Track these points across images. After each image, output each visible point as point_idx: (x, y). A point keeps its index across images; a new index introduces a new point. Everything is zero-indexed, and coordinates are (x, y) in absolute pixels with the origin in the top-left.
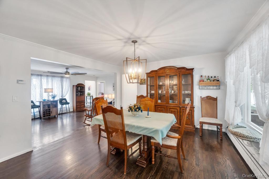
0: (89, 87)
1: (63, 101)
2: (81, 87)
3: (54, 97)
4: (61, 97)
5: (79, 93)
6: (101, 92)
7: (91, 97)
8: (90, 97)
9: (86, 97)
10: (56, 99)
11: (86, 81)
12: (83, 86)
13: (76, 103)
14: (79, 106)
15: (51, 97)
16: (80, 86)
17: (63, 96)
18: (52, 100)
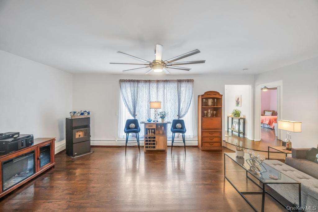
0: (238, 99)
1: (177, 125)
2: (213, 99)
3: (163, 117)
4: (177, 117)
5: (209, 111)
6: (271, 109)
7: (242, 121)
8: (239, 120)
9: (232, 119)
10: (166, 120)
11: (226, 86)
12: (217, 96)
13: (202, 132)
14: (207, 140)
15: (159, 116)
16: (211, 96)
17: (181, 116)
18: (160, 121)
